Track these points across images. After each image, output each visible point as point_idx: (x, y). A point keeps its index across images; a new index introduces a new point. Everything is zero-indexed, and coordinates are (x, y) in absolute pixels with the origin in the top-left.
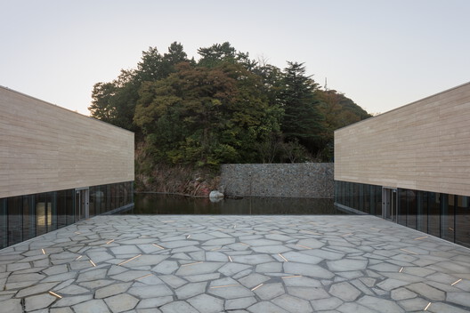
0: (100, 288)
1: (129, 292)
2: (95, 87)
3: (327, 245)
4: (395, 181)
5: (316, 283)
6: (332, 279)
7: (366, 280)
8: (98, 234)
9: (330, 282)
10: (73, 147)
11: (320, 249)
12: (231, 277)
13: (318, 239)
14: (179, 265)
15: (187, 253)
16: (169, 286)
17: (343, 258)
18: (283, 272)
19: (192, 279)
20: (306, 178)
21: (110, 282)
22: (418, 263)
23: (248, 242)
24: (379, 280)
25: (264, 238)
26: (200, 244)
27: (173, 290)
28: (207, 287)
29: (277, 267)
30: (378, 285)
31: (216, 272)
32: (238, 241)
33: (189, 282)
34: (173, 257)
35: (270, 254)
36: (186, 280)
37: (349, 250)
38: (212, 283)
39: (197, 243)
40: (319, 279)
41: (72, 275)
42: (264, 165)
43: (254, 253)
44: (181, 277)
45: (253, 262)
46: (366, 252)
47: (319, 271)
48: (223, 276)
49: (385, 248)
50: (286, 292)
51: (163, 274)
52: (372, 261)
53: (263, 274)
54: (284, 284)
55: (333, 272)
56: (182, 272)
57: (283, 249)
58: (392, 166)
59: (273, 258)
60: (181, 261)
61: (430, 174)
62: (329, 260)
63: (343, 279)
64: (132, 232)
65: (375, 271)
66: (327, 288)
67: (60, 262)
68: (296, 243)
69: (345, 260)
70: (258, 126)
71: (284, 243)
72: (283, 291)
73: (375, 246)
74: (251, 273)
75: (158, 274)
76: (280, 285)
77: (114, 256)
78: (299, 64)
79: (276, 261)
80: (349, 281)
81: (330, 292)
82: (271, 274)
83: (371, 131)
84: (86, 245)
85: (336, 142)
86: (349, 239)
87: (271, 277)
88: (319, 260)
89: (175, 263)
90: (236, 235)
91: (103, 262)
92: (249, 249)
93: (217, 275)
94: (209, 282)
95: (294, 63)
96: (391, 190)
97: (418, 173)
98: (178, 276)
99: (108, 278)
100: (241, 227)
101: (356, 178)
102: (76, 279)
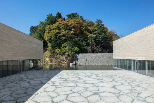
0: (21, 97)
1: (33, 99)
2: (31, 27)
3: (114, 80)
4: (137, 57)
5: (113, 95)
6: (119, 93)
7: (133, 94)
8: (27, 76)
9: (118, 94)
10: (19, 44)
11: (112, 81)
12: (77, 92)
13: (110, 78)
14: (56, 88)
15: (60, 83)
16: (50, 97)
17: (121, 85)
18: (98, 90)
19: (60, 93)
20: (103, 59)
21: (25, 95)
22: (151, 87)
23: (84, 79)
24: (138, 94)
25: (90, 78)
26: (66, 80)
27: (52, 98)
28: (67, 97)
29: (96, 89)
30: (139, 95)
31: (71, 90)
32: (80, 79)
33: (59, 95)
34: (54, 85)
35: (93, 84)
36: (58, 94)
37: (123, 82)
38: (69, 95)
39: (64, 79)
40: (114, 93)
41: (11, 92)
42: (89, 54)
43: (86, 83)
44: (56, 93)
45: (87, 87)
46: (130, 83)
47: (113, 90)
48: (74, 92)
49: (136, 81)
50: (101, 99)
51: (49, 92)
52: (133, 86)
53: (90, 91)
54: (99, 95)
55: (119, 90)
56: (57, 90)
57: (97, 81)
58: (135, 52)
59: (94, 85)
60: (57, 87)
61: (151, 54)
62: (116, 86)
63: (124, 93)
64: (40, 76)
65: (136, 90)
66: (118, 97)
67: (7, 87)
68: (102, 79)
69: (122, 86)
70: (87, 41)
71: (98, 79)
72: (100, 98)
73: (133, 81)
74: (86, 91)
75: (47, 92)
76: (98, 96)
77: (31, 84)
78: (100, 20)
79: (96, 86)
80: (126, 94)
81: (119, 99)
82: (94, 91)
83: (127, 40)
84: (21, 80)
85: (114, 45)
86: (122, 78)
87: (94, 92)
88: (112, 86)
89: (55, 87)
90: (79, 77)
91: (26, 87)
92: (84, 82)
93: (72, 92)
94: (68, 95)
95: (99, 20)
96: (135, 61)
97: (146, 54)
98: (55, 92)
99: (25, 93)
100: (81, 74)
101: (122, 57)
102: (12, 94)
